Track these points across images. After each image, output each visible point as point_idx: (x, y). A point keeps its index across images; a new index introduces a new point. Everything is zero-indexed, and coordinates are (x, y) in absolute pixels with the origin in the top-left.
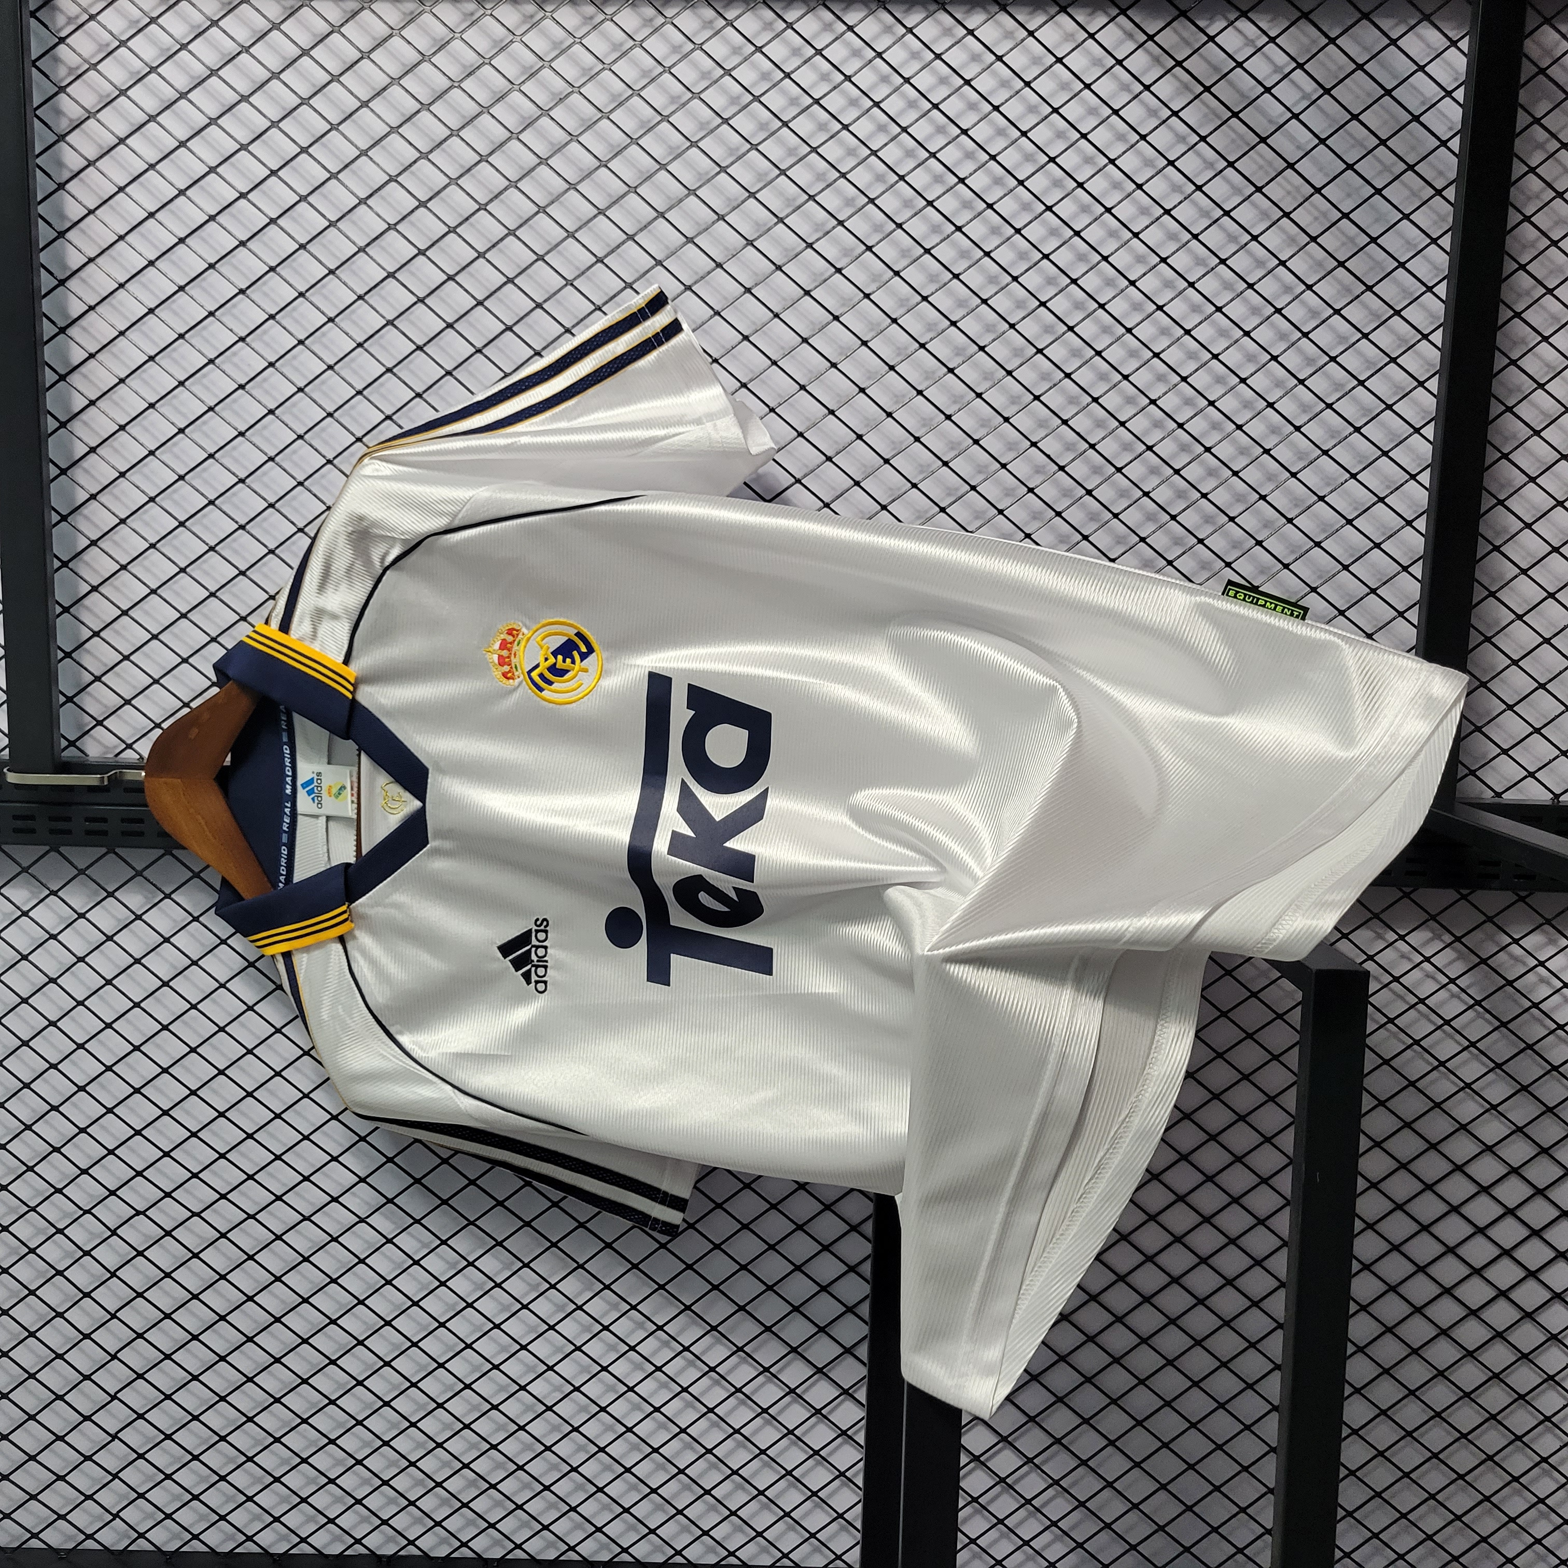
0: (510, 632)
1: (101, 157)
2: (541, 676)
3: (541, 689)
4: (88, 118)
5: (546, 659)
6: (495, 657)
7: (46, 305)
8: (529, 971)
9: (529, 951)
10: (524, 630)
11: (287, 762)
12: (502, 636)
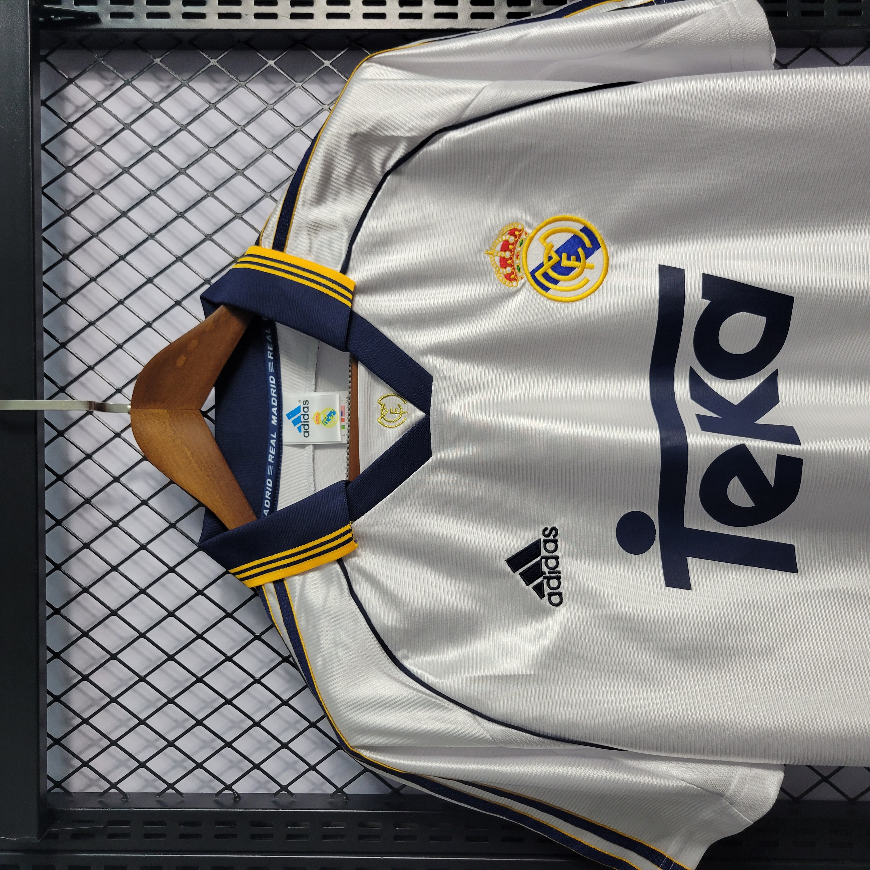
0: (512, 233)
1: (104, 229)
2: (546, 275)
3: (547, 289)
4: (93, 194)
5: (550, 258)
6: (497, 259)
7: (47, 367)
8: (541, 583)
9: (539, 563)
10: (528, 230)
11: (273, 392)
12: (504, 238)
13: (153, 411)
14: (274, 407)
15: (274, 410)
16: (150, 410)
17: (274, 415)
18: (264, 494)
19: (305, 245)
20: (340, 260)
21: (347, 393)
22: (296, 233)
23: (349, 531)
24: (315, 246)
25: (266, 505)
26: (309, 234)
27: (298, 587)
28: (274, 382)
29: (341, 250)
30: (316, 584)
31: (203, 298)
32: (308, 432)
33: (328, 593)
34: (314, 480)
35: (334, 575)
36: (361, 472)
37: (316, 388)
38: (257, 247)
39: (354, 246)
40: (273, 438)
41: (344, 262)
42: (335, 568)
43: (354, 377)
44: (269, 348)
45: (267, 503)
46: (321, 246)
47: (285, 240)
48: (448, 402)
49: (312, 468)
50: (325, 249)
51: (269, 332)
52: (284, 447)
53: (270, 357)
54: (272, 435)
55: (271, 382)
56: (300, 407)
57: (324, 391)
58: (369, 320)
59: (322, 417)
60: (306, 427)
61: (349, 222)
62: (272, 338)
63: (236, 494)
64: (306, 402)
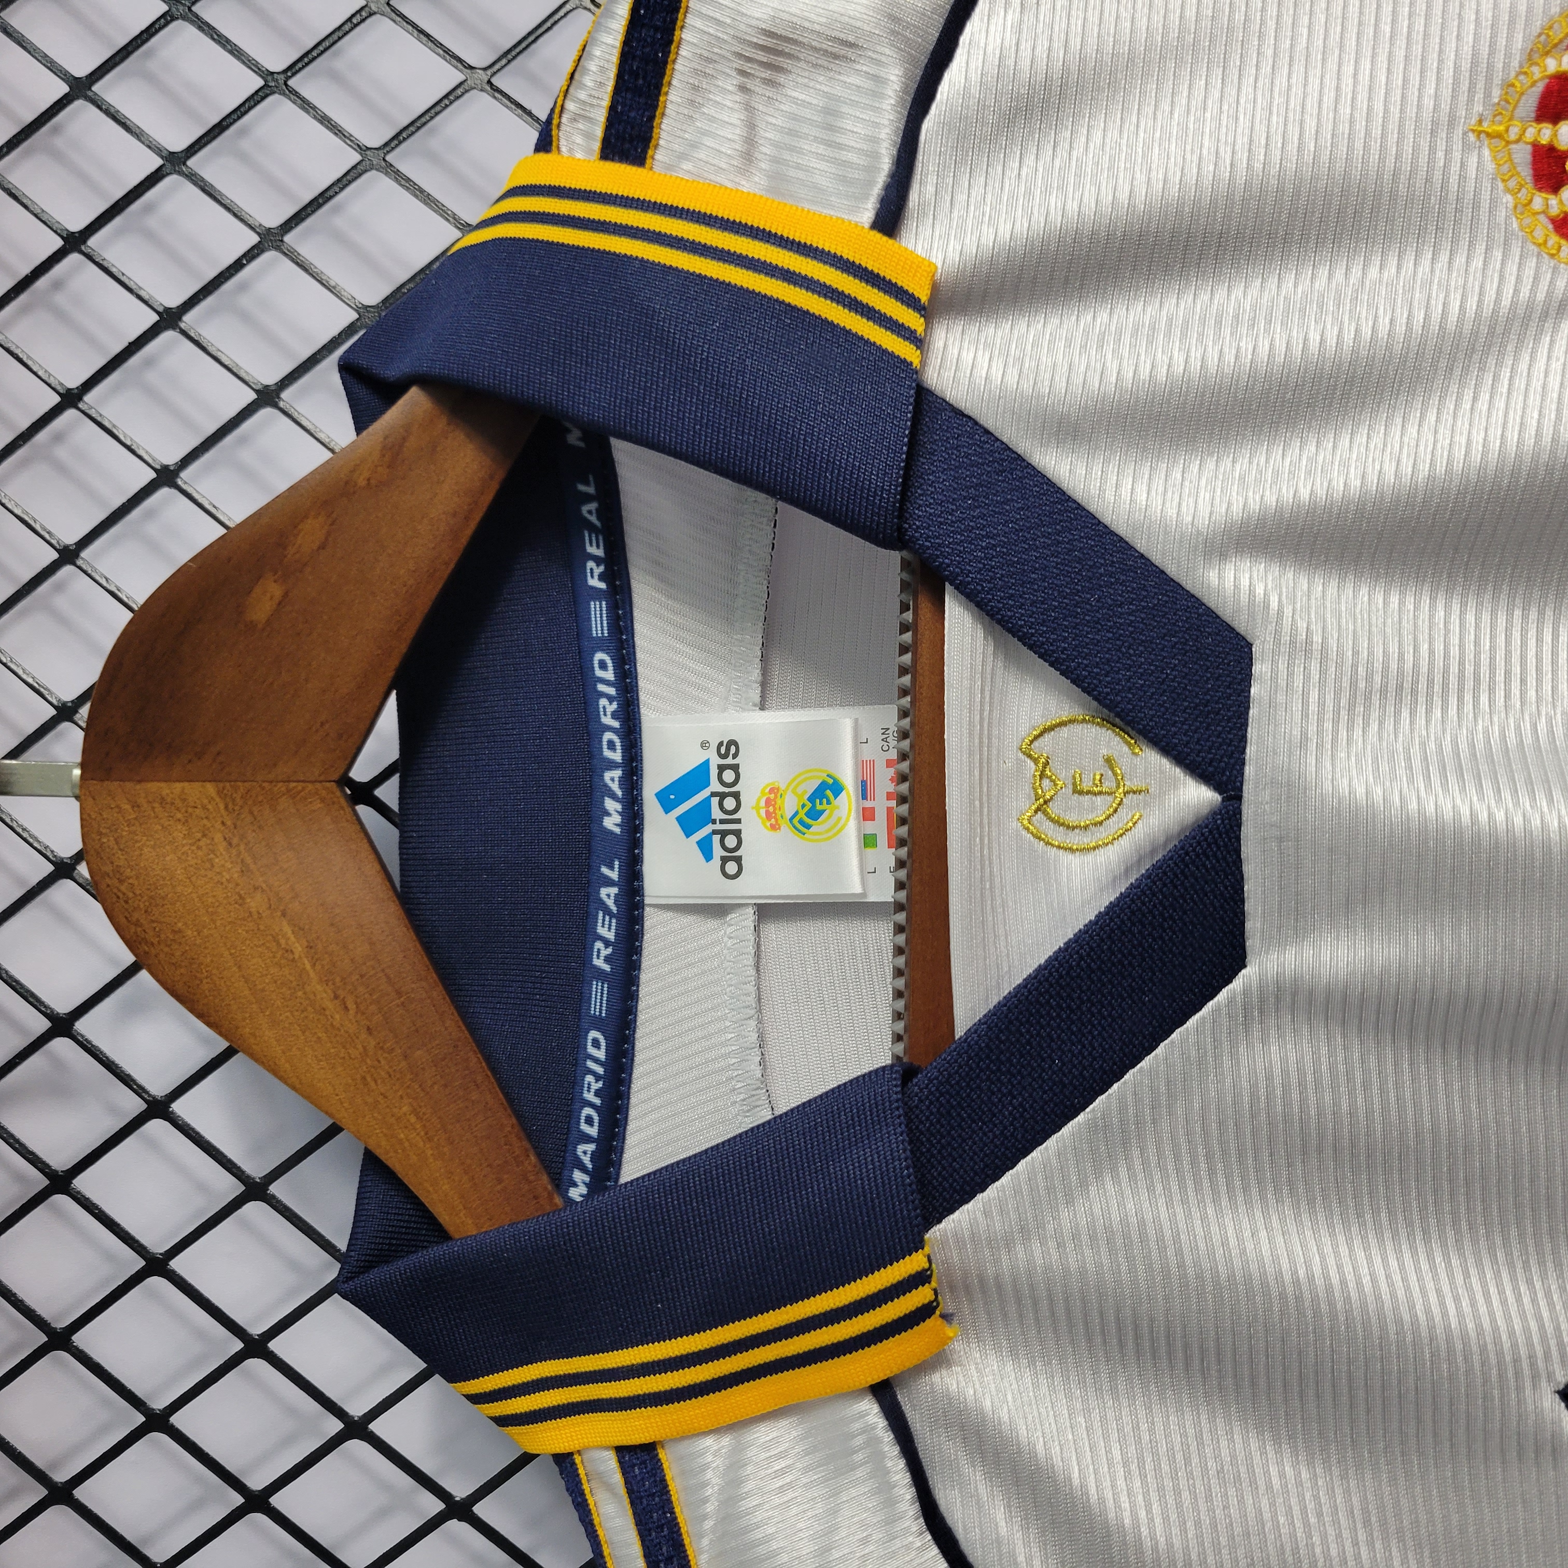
13: (164, 789)
14: (612, 765)
15: (612, 778)
16: (153, 786)
17: (613, 796)
18: (575, 1083)
19: (727, 133)
20: (871, 183)
21: (891, 712)
22: (696, 88)
23: (920, 1278)
24: (767, 134)
25: (584, 1127)
26: (743, 89)
27: (713, 1479)
28: (609, 675)
29: (875, 140)
30: (782, 1472)
31: (347, 369)
32: (738, 860)
33: (834, 1512)
34: (761, 1038)
35: (859, 1441)
36: (960, 1031)
37: (763, 697)
38: (542, 156)
39: (928, 125)
40: (609, 883)
41: (888, 188)
42: (862, 1415)
43: (925, 649)
44: (592, 550)
45: (589, 1120)
46: (792, 133)
47: (652, 118)
48: (1320, 746)
49: (751, 988)
50: (806, 146)
51: (591, 490)
52: (647, 910)
53: (595, 582)
54: (605, 870)
55: (599, 673)
56: (707, 763)
57: (792, 706)
58: (989, 422)
59: (790, 804)
60: (731, 841)
61: (908, 26)
62: (600, 513)
63: (475, 1096)
64: (729, 748)
